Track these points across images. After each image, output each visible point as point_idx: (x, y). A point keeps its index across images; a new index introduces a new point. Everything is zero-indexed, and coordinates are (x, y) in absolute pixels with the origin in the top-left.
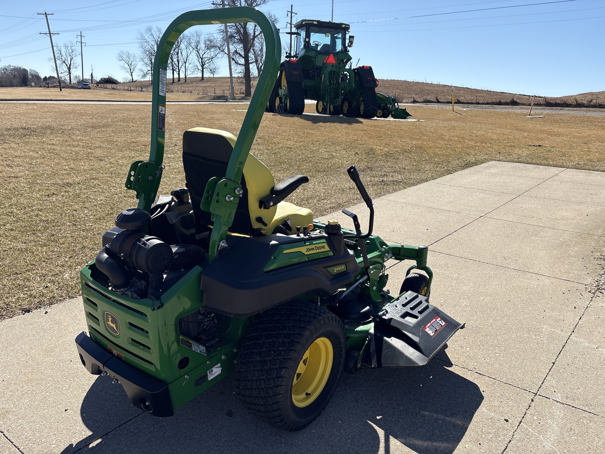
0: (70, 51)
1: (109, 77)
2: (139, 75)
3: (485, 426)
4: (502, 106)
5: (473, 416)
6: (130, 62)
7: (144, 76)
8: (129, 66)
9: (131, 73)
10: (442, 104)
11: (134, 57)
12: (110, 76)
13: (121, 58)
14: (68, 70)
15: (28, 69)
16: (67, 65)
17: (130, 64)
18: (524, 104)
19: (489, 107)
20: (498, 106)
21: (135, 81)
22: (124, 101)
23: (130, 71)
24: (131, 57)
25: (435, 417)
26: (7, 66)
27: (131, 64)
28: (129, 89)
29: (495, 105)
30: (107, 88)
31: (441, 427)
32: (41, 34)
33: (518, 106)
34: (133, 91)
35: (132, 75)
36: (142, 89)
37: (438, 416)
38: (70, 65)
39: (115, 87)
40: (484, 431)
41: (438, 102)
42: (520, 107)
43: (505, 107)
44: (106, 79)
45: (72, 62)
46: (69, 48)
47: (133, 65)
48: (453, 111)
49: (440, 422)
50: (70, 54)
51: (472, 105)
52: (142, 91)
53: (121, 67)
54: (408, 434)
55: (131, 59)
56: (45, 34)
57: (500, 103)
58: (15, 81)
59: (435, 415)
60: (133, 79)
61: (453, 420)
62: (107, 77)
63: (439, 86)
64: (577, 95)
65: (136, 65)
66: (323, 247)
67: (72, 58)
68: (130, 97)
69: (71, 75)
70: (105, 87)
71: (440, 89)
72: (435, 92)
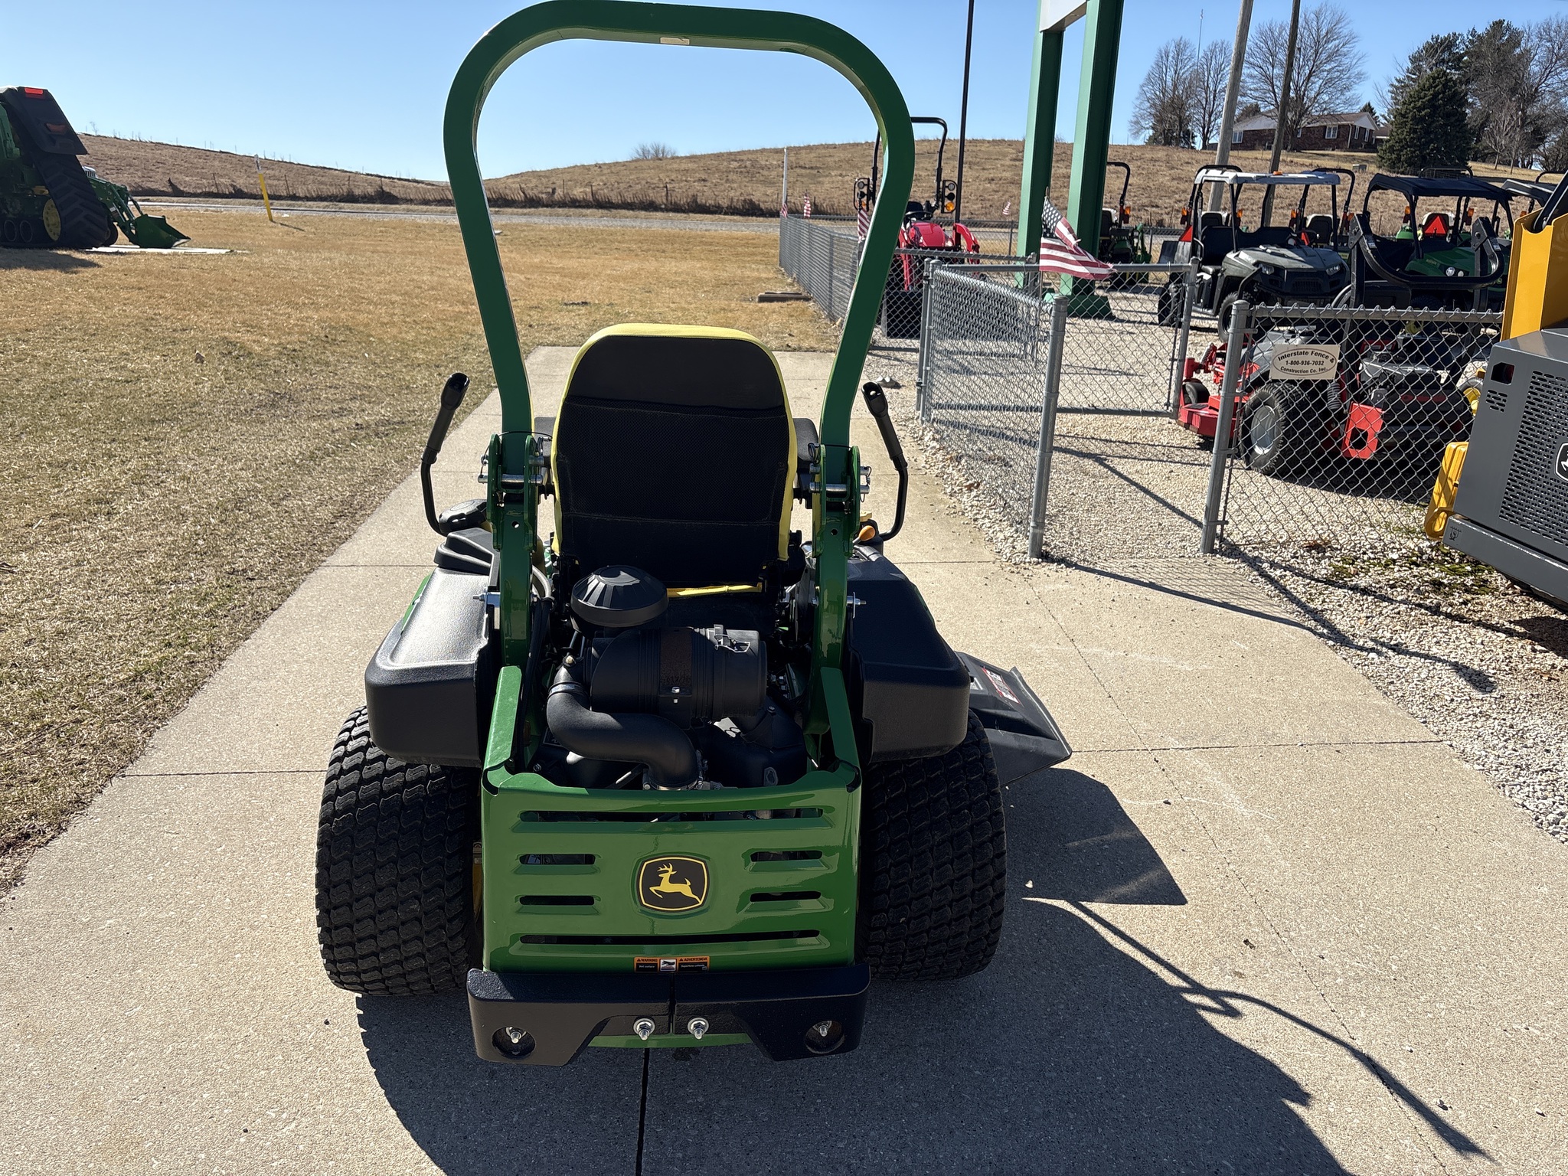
4: (359, 205)
10: (193, 199)
18: (410, 201)
19: (327, 206)
20: (350, 205)
29: (339, 201)
33: (398, 206)
37: (1094, 841)
41: (177, 193)
42: (404, 206)
43: (368, 208)
48: (271, 220)
51: (282, 202)
57: (351, 198)
63: (141, 144)
64: (508, 177)
71: (150, 156)
72: (136, 162)
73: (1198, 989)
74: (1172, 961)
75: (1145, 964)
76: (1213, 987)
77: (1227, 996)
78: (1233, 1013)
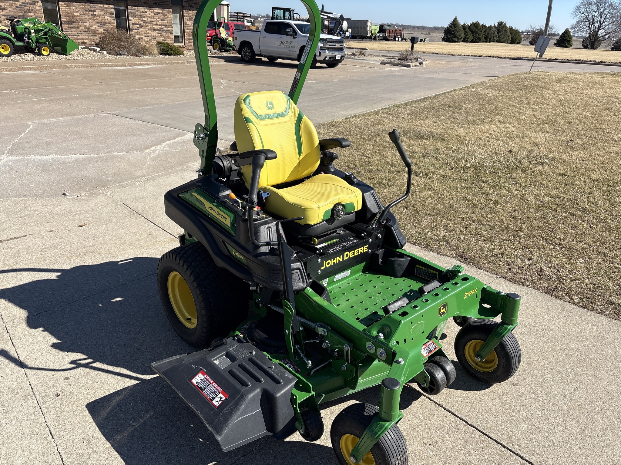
3: (100, 459)
5: (119, 455)
25: (140, 420)
31: (125, 420)
37: (139, 423)
40: (95, 454)
49: (131, 422)
54: (134, 394)
59: (141, 421)
61: (126, 433)
66: (225, 219)
73: (86, 366)
74: (97, 372)
75: (109, 366)
76: (80, 368)
77: (75, 367)
78: (73, 362)
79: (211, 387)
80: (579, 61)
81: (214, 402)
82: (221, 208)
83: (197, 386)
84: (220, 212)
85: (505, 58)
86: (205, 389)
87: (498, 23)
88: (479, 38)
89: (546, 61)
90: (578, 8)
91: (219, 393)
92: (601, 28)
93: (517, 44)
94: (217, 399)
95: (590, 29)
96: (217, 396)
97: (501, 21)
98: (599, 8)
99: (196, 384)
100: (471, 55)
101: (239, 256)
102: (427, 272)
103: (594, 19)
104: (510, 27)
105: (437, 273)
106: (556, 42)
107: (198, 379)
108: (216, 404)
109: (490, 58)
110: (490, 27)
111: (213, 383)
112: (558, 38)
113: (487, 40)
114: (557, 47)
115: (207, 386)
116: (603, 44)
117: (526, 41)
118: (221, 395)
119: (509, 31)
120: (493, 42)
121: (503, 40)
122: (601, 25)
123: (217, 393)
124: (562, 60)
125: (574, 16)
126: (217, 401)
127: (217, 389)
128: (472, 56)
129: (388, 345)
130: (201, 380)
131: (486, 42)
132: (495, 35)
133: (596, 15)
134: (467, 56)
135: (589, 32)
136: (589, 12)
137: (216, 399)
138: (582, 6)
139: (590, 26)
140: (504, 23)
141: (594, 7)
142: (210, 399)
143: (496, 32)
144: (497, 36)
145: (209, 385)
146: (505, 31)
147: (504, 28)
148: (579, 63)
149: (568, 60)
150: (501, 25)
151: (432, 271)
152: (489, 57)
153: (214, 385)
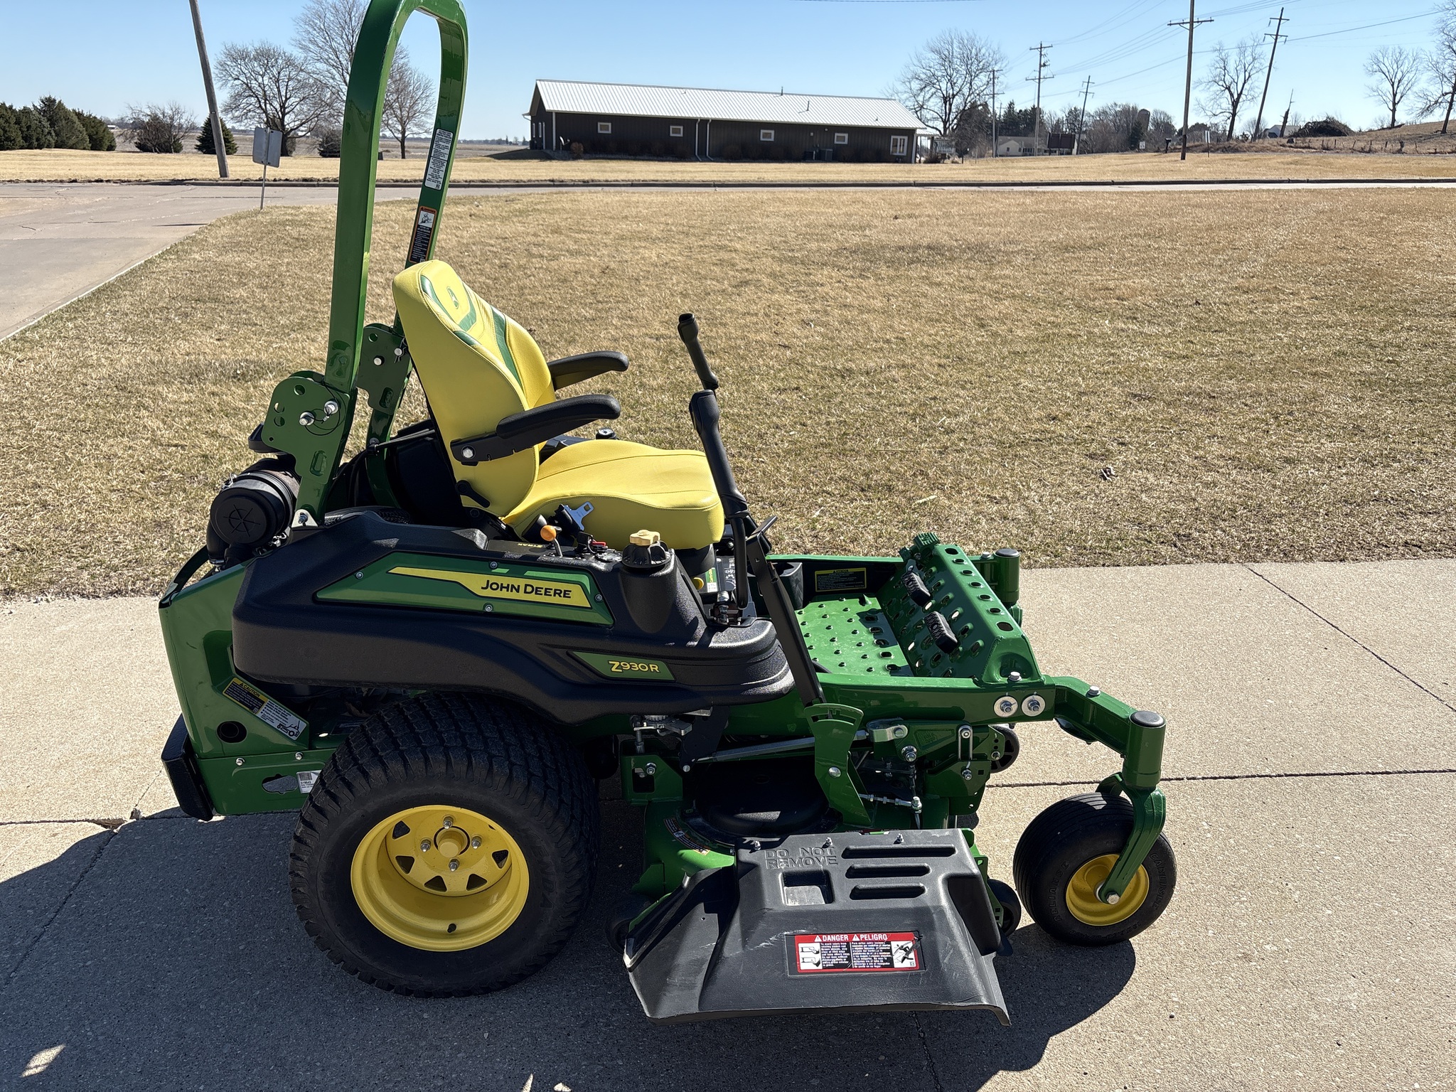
0: (1249, 59)
1: (1328, 117)
2: (1412, 109)
6: (1399, 76)
7: (1428, 109)
8: (1393, 85)
9: (1395, 104)
11: (1414, 60)
12: (1332, 115)
13: (1375, 66)
14: (1231, 108)
15: (1151, 110)
16: (1232, 95)
17: (1397, 80)
21: (1400, 126)
22: (1289, 181)
23: (1391, 99)
24: (1406, 61)
26: (1109, 105)
27: (1399, 82)
28: (1367, 149)
30: (1309, 147)
32: (1171, 24)
34: (1376, 151)
35: (1394, 111)
36: (1402, 146)
38: (1239, 95)
39: (1331, 145)
44: (1319, 123)
45: (1246, 86)
46: (1249, 51)
47: (1406, 83)
50: (1247, 66)
52: (1399, 151)
53: (1369, 92)
55: (1404, 68)
56: (1179, 24)
58: (1113, 141)
60: (1394, 120)
62: (1322, 119)
65: (1415, 82)
67: (1249, 76)
68: (1342, 169)
69: (1236, 118)
70: (1306, 145)
79: (858, 948)
80: (311, 180)
81: (897, 964)
82: (528, 573)
83: (824, 968)
84: (536, 584)
85: (139, 182)
86: (849, 959)
87: (42, 102)
88: (8, 139)
89: (241, 185)
90: (221, 66)
91: (888, 942)
92: (287, 110)
93: (108, 150)
94: (898, 956)
95: (265, 112)
96: (890, 950)
97: (48, 96)
98: (266, 67)
99: (820, 967)
100: (45, 180)
101: (636, 667)
102: (842, 577)
103: (265, 92)
104: (74, 111)
105: (864, 569)
106: (199, 143)
107: (810, 956)
108: (910, 963)
109: (100, 184)
110: (26, 111)
111: (851, 938)
112: (199, 134)
113: (31, 143)
114: (204, 153)
115: (848, 951)
116: (301, 147)
117: (130, 142)
118: (894, 944)
119: (75, 119)
120: (49, 147)
121: (71, 142)
122: (284, 104)
123: (887, 947)
124: (275, 180)
125: (221, 83)
126: (901, 959)
127: (874, 941)
128: (49, 181)
129: (1042, 682)
130: (818, 952)
131: (32, 149)
132: (47, 130)
133: (266, 82)
134: (35, 181)
135: (265, 119)
136: (249, 75)
137: (894, 957)
138: (229, 63)
139: (264, 107)
140: (57, 102)
141: (256, 65)
142: (882, 966)
143: (47, 124)
144: (53, 134)
145: (848, 946)
146: (67, 119)
147: (61, 114)
148: (314, 186)
149: (287, 180)
150: (49, 103)
151: (851, 570)
152: (97, 181)
153: (858, 940)
